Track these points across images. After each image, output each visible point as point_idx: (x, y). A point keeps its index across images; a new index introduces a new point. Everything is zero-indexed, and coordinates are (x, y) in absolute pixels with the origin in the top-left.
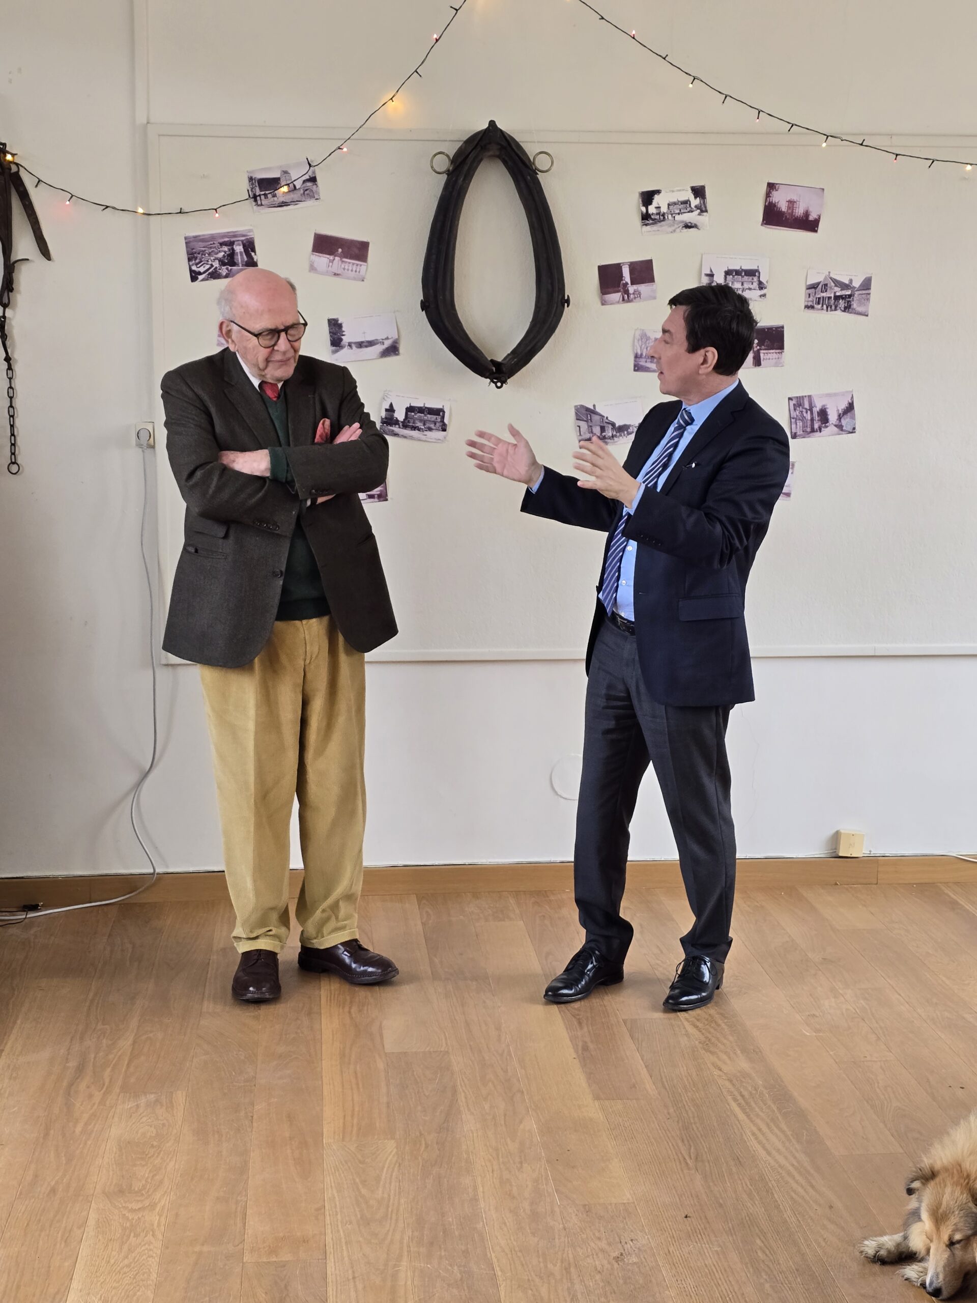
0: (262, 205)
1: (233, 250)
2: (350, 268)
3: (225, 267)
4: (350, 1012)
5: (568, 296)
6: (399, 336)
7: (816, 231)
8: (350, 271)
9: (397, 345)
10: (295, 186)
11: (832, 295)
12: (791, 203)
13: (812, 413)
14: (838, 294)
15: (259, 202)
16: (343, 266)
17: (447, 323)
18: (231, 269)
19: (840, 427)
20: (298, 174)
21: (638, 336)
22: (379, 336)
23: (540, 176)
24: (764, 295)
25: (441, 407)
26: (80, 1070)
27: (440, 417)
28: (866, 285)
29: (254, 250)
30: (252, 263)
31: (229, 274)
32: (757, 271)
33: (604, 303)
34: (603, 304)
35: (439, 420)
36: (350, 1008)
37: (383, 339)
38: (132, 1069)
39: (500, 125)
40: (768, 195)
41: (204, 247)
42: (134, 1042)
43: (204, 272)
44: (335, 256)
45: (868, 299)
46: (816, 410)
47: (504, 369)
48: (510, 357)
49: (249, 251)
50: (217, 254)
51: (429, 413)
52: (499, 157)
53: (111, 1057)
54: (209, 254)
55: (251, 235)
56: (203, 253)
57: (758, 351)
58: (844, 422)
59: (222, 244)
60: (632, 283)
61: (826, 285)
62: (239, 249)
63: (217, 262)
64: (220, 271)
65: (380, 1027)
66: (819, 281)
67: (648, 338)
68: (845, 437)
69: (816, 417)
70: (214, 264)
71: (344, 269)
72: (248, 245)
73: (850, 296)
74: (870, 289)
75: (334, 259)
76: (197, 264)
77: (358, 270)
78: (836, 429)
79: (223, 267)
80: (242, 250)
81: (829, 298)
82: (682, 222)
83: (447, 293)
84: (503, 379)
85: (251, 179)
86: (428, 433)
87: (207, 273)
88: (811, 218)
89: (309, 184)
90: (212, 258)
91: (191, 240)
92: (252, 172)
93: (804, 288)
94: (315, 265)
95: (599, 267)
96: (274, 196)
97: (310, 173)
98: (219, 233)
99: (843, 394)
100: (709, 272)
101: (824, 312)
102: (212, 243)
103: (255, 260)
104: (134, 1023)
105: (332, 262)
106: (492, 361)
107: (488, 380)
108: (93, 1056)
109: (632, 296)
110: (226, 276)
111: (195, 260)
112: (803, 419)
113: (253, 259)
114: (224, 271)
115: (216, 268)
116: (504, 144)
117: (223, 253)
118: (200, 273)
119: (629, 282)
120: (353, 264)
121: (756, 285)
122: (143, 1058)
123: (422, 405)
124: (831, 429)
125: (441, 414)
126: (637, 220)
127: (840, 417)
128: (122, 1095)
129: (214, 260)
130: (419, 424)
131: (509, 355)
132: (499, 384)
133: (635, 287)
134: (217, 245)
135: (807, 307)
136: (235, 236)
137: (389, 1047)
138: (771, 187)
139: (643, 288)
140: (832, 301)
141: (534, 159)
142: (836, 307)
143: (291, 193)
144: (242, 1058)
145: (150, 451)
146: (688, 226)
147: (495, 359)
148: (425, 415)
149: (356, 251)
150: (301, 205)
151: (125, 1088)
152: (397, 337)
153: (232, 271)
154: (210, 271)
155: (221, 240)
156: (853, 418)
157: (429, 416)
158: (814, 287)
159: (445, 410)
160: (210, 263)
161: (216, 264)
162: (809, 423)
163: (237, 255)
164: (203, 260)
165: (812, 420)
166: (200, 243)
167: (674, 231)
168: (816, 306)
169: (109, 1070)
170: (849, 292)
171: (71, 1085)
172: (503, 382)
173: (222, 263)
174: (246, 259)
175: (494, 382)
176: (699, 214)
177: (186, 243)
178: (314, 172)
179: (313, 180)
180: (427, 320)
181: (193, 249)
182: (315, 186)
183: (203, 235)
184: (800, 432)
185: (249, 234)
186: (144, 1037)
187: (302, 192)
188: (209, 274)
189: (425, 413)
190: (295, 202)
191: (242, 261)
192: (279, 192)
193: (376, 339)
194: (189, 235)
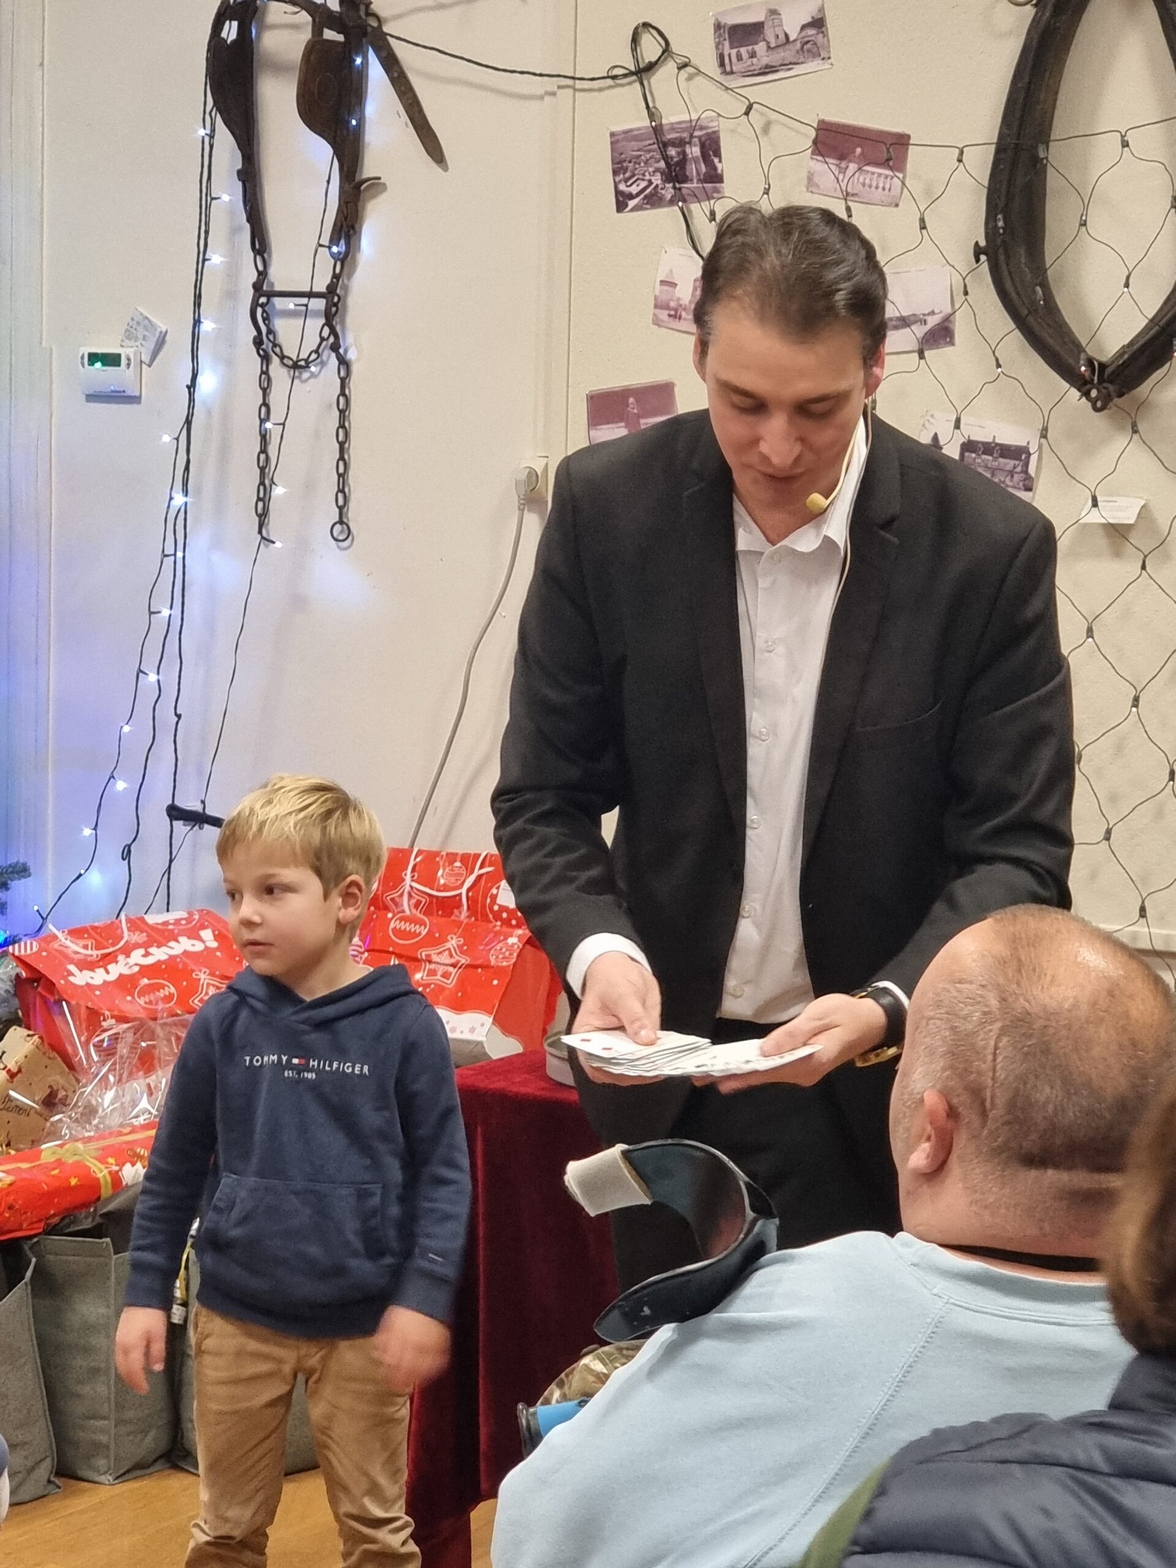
0: (732, 72)
1: (684, 153)
2: (874, 183)
3: (670, 185)
6: (949, 311)
8: (873, 188)
9: (951, 326)
10: (787, 36)
15: (728, 69)
16: (862, 180)
18: (680, 189)
20: (794, 15)
22: (919, 309)
25: (1023, 444)
27: (1022, 463)
29: (718, 154)
30: (713, 178)
31: (675, 197)
35: (1019, 469)
37: (924, 315)
41: (638, 151)
43: (638, 194)
44: (849, 162)
49: (710, 156)
50: (659, 161)
51: (1002, 456)
54: (646, 163)
55: (714, 127)
56: (637, 160)
59: (667, 144)
62: (694, 151)
63: (658, 176)
64: (663, 192)
70: (653, 179)
71: (864, 185)
72: (710, 145)
75: (847, 167)
77: (887, 187)
79: (667, 185)
80: (699, 154)
85: (718, 27)
87: (642, 196)
89: (811, 32)
90: (651, 170)
91: (620, 137)
92: (724, 13)
94: (816, 179)
96: (753, 56)
97: (813, 12)
103: (719, 171)
105: (845, 173)
106: (1095, 359)
110: (672, 201)
111: (624, 174)
113: (715, 169)
114: (668, 191)
115: (657, 186)
117: (668, 160)
118: (631, 197)
120: (880, 175)
123: (990, 440)
125: (1023, 457)
129: (654, 172)
134: (659, 145)
136: (689, 129)
143: (780, 50)
147: (1099, 358)
148: (995, 459)
149: (884, 151)
150: (797, 70)
152: (946, 313)
153: (682, 191)
154: (648, 191)
155: (666, 138)
157: (1001, 460)
159: (1030, 451)
160: (647, 177)
161: (657, 180)
163: (691, 163)
164: (637, 172)
166: (633, 143)
173: (667, 178)
174: (703, 169)
175: (1089, 399)
177: (612, 143)
178: (821, 10)
179: (818, 23)
181: (621, 154)
182: (821, 35)
183: (639, 129)
185: (711, 124)
187: (798, 45)
188: (646, 197)
189: (995, 455)
190: (787, 65)
191: (698, 174)
192: (760, 48)
193: (914, 315)
194: (618, 128)
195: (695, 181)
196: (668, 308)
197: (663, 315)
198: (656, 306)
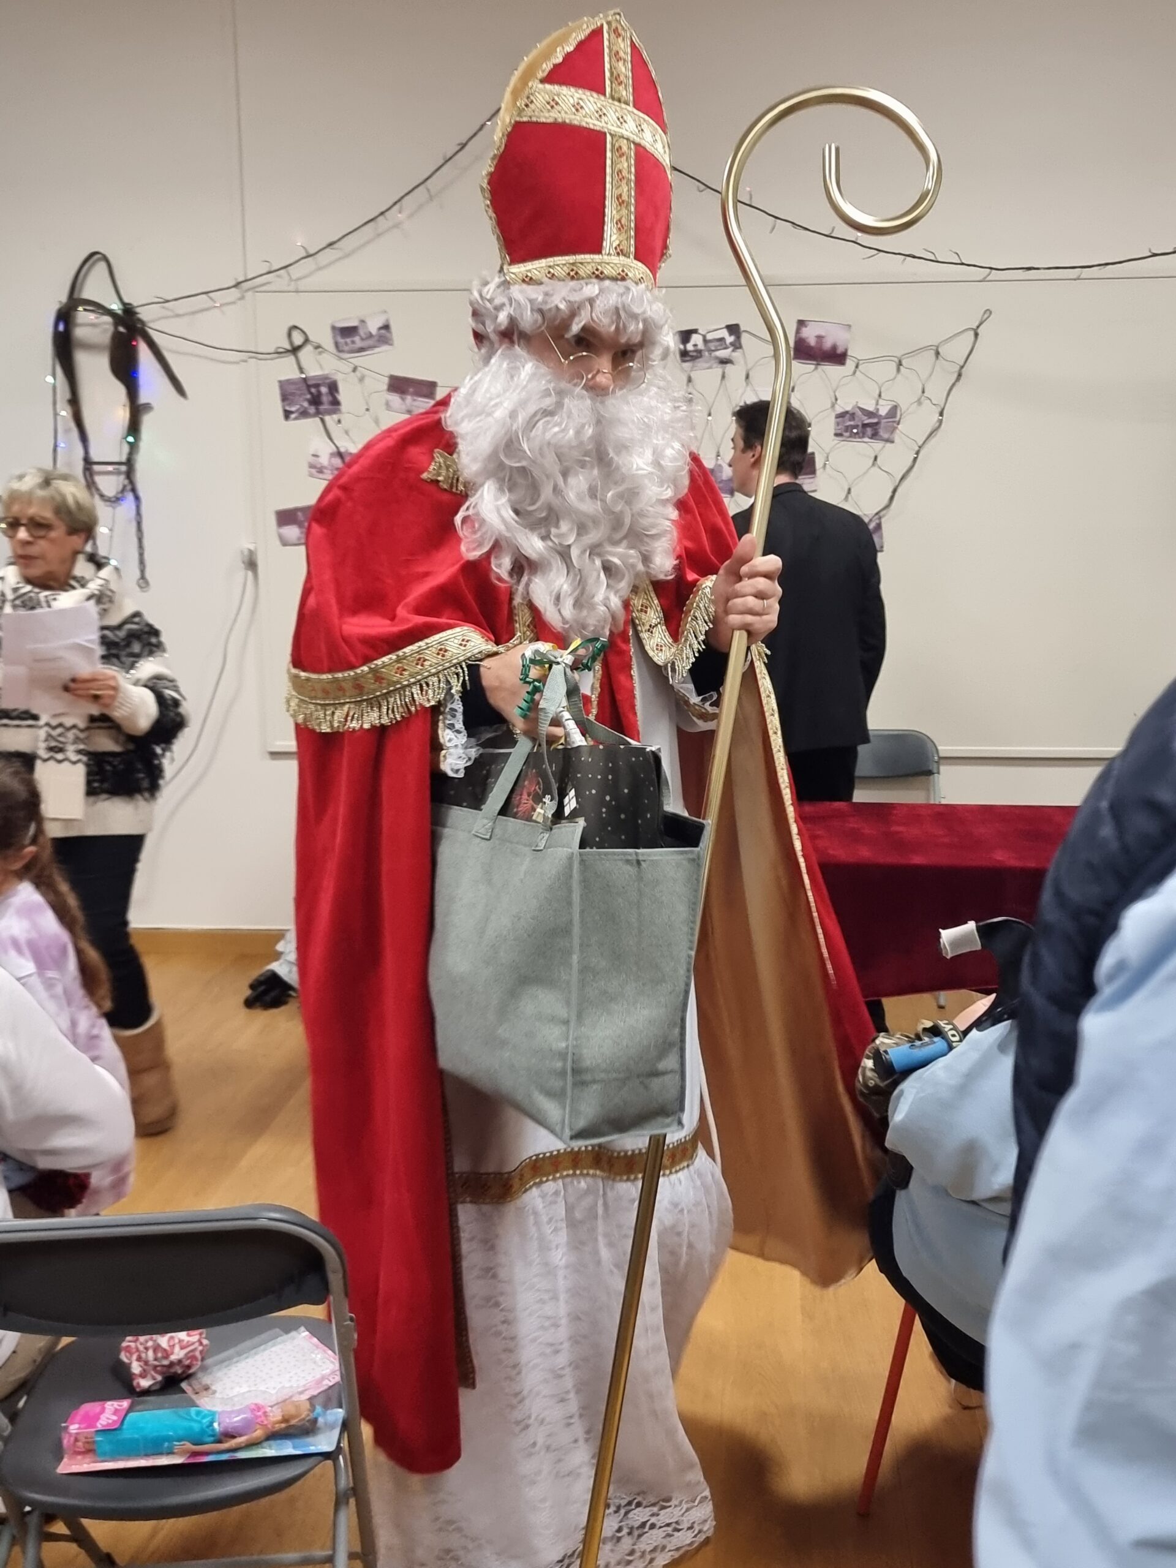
0: (343, 351)
1: (319, 391)
3: (313, 407)
7: (844, 364)
10: (371, 333)
11: (860, 423)
12: (819, 338)
14: (866, 422)
15: (341, 348)
16: (414, 404)
20: (373, 324)
28: (894, 411)
29: (337, 391)
30: (336, 403)
31: (316, 413)
40: (798, 331)
41: (295, 389)
44: (407, 396)
45: (892, 427)
49: (333, 392)
50: (306, 395)
54: (299, 396)
56: (294, 394)
59: (309, 386)
62: (324, 390)
63: (306, 401)
64: (310, 410)
66: (849, 409)
70: (303, 404)
71: (415, 406)
72: (332, 386)
73: (877, 424)
74: (895, 418)
75: (407, 398)
76: (289, 405)
80: (327, 391)
81: (857, 426)
82: (718, 358)
85: (334, 328)
87: (298, 412)
88: (839, 352)
89: (383, 331)
90: (302, 399)
91: (284, 383)
92: (335, 321)
93: (834, 417)
94: (391, 404)
96: (353, 342)
97: (384, 322)
98: (308, 377)
101: (853, 439)
102: (301, 385)
103: (339, 401)
105: (405, 401)
110: (314, 415)
111: (287, 401)
113: (336, 399)
115: (305, 407)
117: (311, 395)
118: (292, 412)
120: (424, 401)
134: (305, 387)
135: (836, 435)
136: (321, 379)
138: (801, 323)
140: (860, 429)
142: (861, 435)
143: (367, 340)
146: (723, 361)
149: (424, 389)
150: (377, 350)
153: (319, 410)
154: (301, 410)
155: (310, 383)
158: (842, 415)
160: (300, 403)
161: (306, 404)
163: (323, 396)
164: (294, 400)
166: (292, 386)
167: (711, 366)
168: (844, 434)
170: (875, 420)
173: (311, 403)
174: (330, 399)
176: (733, 351)
177: (280, 386)
178: (387, 321)
179: (386, 327)
181: (285, 391)
182: (389, 333)
183: (295, 379)
185: (332, 377)
187: (376, 338)
188: (300, 413)
190: (371, 347)
191: (327, 401)
192: (357, 339)
194: (283, 378)
195: (326, 404)
196: (315, 467)
197: (314, 471)
198: (310, 467)
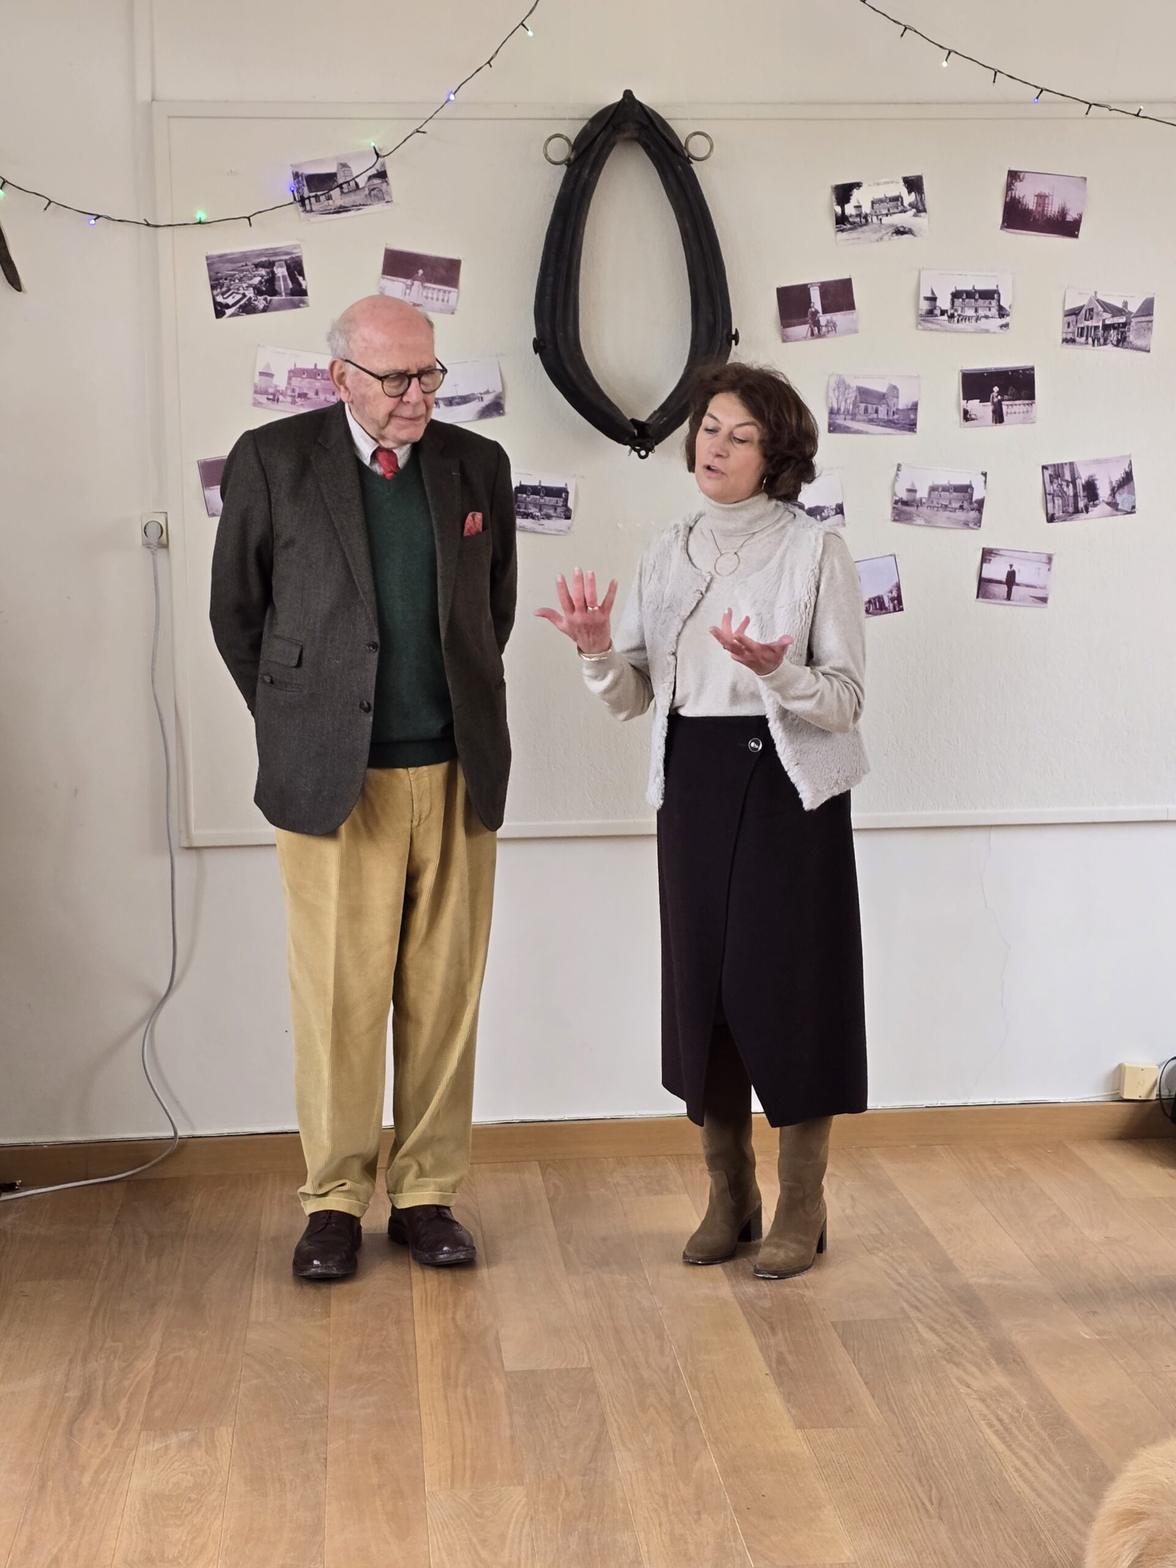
0: (311, 211)
1: (273, 273)
2: (435, 296)
3: (262, 297)
4: (454, 1319)
5: (736, 330)
6: (503, 388)
7: (1076, 236)
8: (435, 300)
9: (502, 401)
10: (357, 184)
11: (1100, 324)
12: (1041, 198)
13: (1075, 487)
14: (1108, 322)
15: (308, 208)
16: (425, 294)
17: (570, 370)
18: (271, 300)
19: (1114, 505)
20: (361, 169)
21: (833, 384)
22: (477, 390)
23: (695, 166)
24: (1006, 325)
25: (562, 485)
26: (85, 1401)
27: (562, 500)
28: (1147, 309)
29: (302, 274)
30: (299, 292)
31: (268, 307)
32: (996, 292)
33: (785, 339)
34: (784, 341)
35: (561, 504)
36: (454, 1313)
37: (481, 394)
38: (155, 1399)
39: (639, 97)
40: (1009, 187)
41: (232, 270)
42: (158, 1364)
43: (234, 305)
44: (414, 280)
45: (1150, 329)
46: (1080, 482)
47: (650, 432)
48: (658, 414)
49: (295, 275)
50: (251, 279)
51: (547, 495)
52: (637, 140)
53: (126, 1383)
54: (240, 280)
55: (297, 252)
56: (232, 278)
57: (1000, 402)
58: (1119, 498)
59: (257, 266)
60: (824, 312)
61: (1091, 310)
62: (281, 271)
63: (251, 289)
64: (256, 303)
65: (497, 1339)
66: (1081, 304)
67: (847, 387)
68: (1121, 519)
69: (1081, 492)
70: (247, 293)
71: (427, 297)
72: (294, 266)
73: (1124, 325)
74: (1152, 315)
75: (413, 284)
76: (223, 294)
77: (446, 299)
78: (1109, 508)
79: (259, 298)
80: (286, 273)
81: (1096, 328)
82: (891, 226)
83: (570, 328)
84: (649, 445)
85: (296, 175)
86: (546, 522)
87: (238, 306)
88: (1069, 218)
89: (376, 181)
90: (244, 285)
91: (215, 260)
92: (295, 166)
93: (1061, 315)
95: (778, 290)
96: (329, 198)
97: (378, 166)
98: (252, 251)
99: (1118, 460)
100: (929, 295)
101: (1090, 347)
102: (244, 264)
103: (304, 287)
104: (156, 1337)
105: (410, 289)
106: (633, 421)
107: (628, 448)
108: (101, 1382)
109: (824, 329)
110: (264, 310)
111: (221, 289)
112: (1063, 495)
113: (300, 285)
114: (261, 303)
115: (250, 298)
116: (646, 122)
117: (259, 278)
118: (228, 306)
119: (820, 309)
120: (439, 290)
121: (994, 311)
122: (170, 1384)
123: (537, 484)
124: (1102, 508)
125: (564, 495)
126: (830, 224)
127: (1113, 492)
128: (143, 1434)
129: (247, 287)
130: (533, 510)
131: (655, 412)
132: (643, 453)
133: (828, 316)
134: (250, 267)
135: (1066, 341)
136: (276, 254)
137: (509, 1365)
138: (1014, 176)
139: (838, 317)
140: (1100, 332)
141: (687, 142)
142: (1105, 340)
143: (352, 194)
144: (308, 1381)
145: (161, 553)
146: (900, 232)
147: (637, 418)
148: (542, 497)
149: (443, 272)
150: (366, 210)
151: (148, 1424)
152: (501, 390)
153: (273, 302)
154: (242, 302)
155: (257, 261)
156: (1132, 492)
157: (546, 498)
158: (1074, 312)
159: (569, 490)
160: (242, 291)
161: (250, 293)
162: (1071, 500)
163: (279, 281)
164: (232, 287)
165: (1076, 496)
166: (228, 265)
167: (881, 239)
168: (1078, 339)
169: (125, 1400)
170: (1123, 320)
171: (73, 1421)
172: (649, 450)
173: (259, 292)
174: (291, 286)
175: (635, 450)
176: (915, 215)
177: (208, 265)
178: (383, 165)
179: (382, 175)
180: (542, 366)
181: (218, 273)
182: (385, 184)
183: (232, 254)
184: (1059, 513)
185: (294, 251)
186: (171, 1357)
187: (367, 192)
188: (241, 307)
189: (542, 494)
190: (358, 206)
191: (285, 289)
192: (335, 193)
193: (473, 394)
194: (213, 253)
195: (283, 294)
196: (266, 393)
197: (263, 399)
198: (256, 392)
